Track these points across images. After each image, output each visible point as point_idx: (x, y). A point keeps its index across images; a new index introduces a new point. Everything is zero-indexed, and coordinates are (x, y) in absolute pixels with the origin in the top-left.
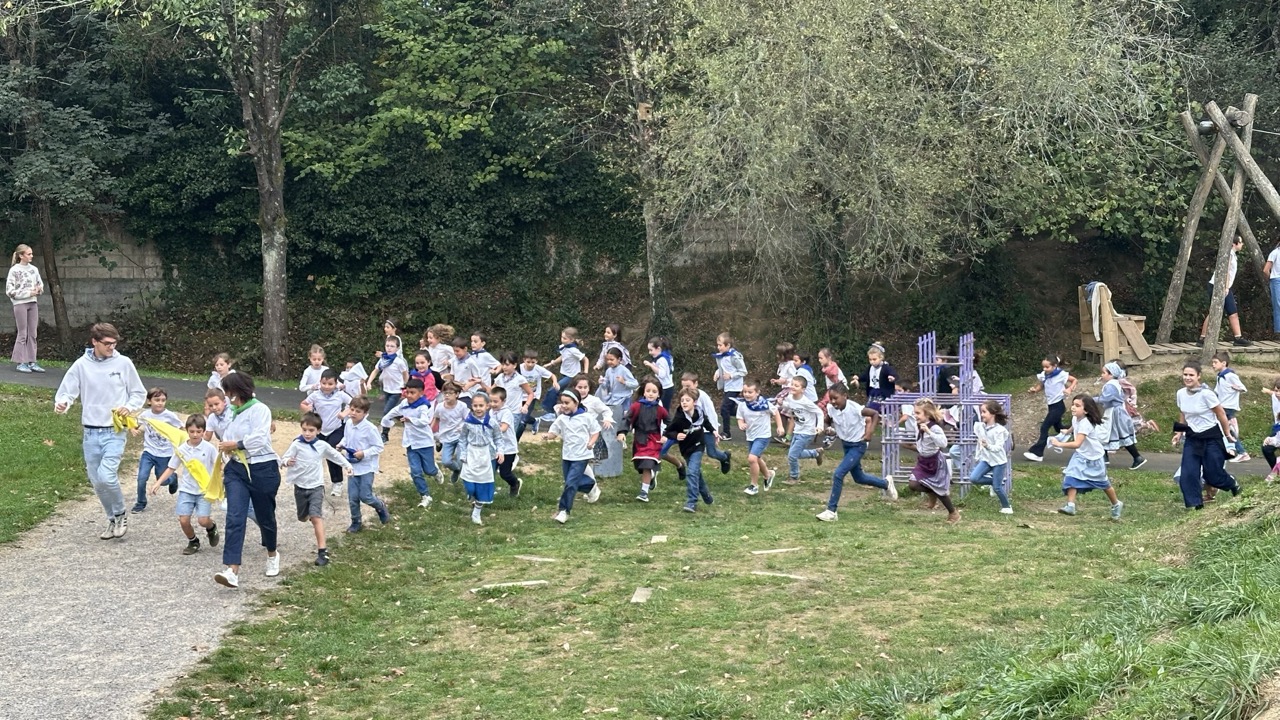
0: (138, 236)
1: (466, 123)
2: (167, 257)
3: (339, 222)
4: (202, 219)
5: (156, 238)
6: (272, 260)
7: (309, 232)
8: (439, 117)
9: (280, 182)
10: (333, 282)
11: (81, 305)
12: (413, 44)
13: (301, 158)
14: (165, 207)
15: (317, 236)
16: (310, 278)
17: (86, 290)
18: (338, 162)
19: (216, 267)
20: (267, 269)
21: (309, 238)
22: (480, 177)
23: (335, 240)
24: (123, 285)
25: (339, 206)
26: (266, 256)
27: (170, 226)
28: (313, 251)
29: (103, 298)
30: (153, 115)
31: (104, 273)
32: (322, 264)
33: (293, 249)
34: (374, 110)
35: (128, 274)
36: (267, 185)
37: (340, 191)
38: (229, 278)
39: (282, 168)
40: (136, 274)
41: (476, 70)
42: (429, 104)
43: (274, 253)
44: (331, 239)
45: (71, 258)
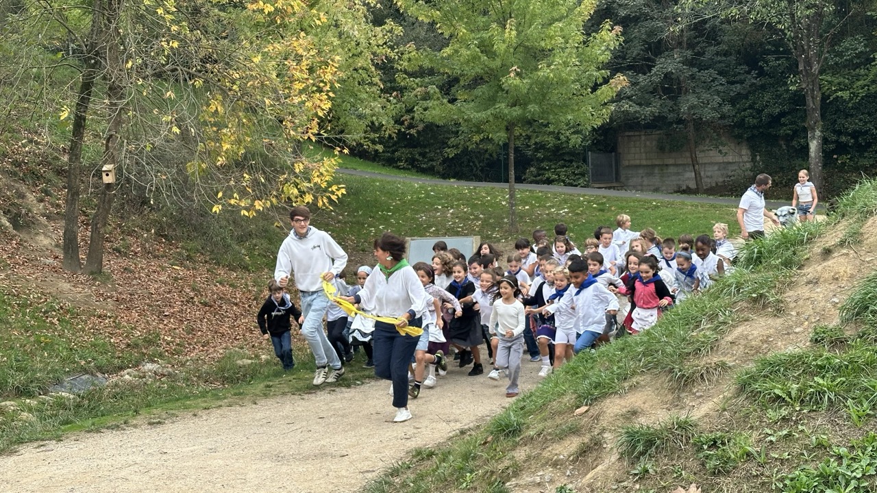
0: (738, 139)
2: (754, 149)
3: (852, 125)
4: (773, 128)
5: (748, 139)
6: (814, 146)
7: (834, 132)
9: (819, 102)
10: (848, 158)
11: (707, 177)
13: (830, 90)
14: (753, 122)
15: (839, 133)
16: (835, 156)
17: (710, 169)
18: (852, 90)
19: (781, 153)
20: (811, 150)
21: (834, 134)
23: (849, 135)
24: (729, 165)
25: (852, 116)
26: (811, 144)
27: (756, 132)
28: (836, 142)
29: (719, 173)
30: (748, 72)
31: (720, 159)
32: (841, 148)
33: (825, 141)
35: (733, 160)
36: (811, 105)
37: (852, 107)
38: (788, 159)
39: (820, 95)
40: (737, 159)
43: (815, 142)
44: (847, 134)
45: (703, 151)
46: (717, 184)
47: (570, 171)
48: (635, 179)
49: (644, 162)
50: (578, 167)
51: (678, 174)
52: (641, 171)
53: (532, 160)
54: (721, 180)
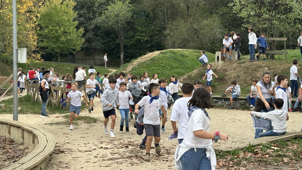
1: (146, 39)
3: (130, 51)
4: (112, 51)
6: (122, 56)
8: (143, 38)
9: (123, 46)
10: (129, 59)
11: (96, 62)
12: (140, 28)
14: (108, 49)
15: (127, 53)
16: (126, 59)
18: (130, 43)
22: (148, 46)
25: (130, 49)
28: (127, 55)
29: (99, 61)
30: (107, 38)
32: (128, 57)
33: (124, 55)
34: (135, 37)
36: (121, 46)
38: (116, 59)
39: (123, 44)
41: (148, 32)
42: (142, 36)
44: (129, 54)
45: (96, 56)
46: (99, 64)
47: (65, 59)
48: (78, 62)
49: (81, 58)
50: (66, 58)
51: (89, 61)
52: (80, 60)
53: (54, 56)
54: (100, 63)
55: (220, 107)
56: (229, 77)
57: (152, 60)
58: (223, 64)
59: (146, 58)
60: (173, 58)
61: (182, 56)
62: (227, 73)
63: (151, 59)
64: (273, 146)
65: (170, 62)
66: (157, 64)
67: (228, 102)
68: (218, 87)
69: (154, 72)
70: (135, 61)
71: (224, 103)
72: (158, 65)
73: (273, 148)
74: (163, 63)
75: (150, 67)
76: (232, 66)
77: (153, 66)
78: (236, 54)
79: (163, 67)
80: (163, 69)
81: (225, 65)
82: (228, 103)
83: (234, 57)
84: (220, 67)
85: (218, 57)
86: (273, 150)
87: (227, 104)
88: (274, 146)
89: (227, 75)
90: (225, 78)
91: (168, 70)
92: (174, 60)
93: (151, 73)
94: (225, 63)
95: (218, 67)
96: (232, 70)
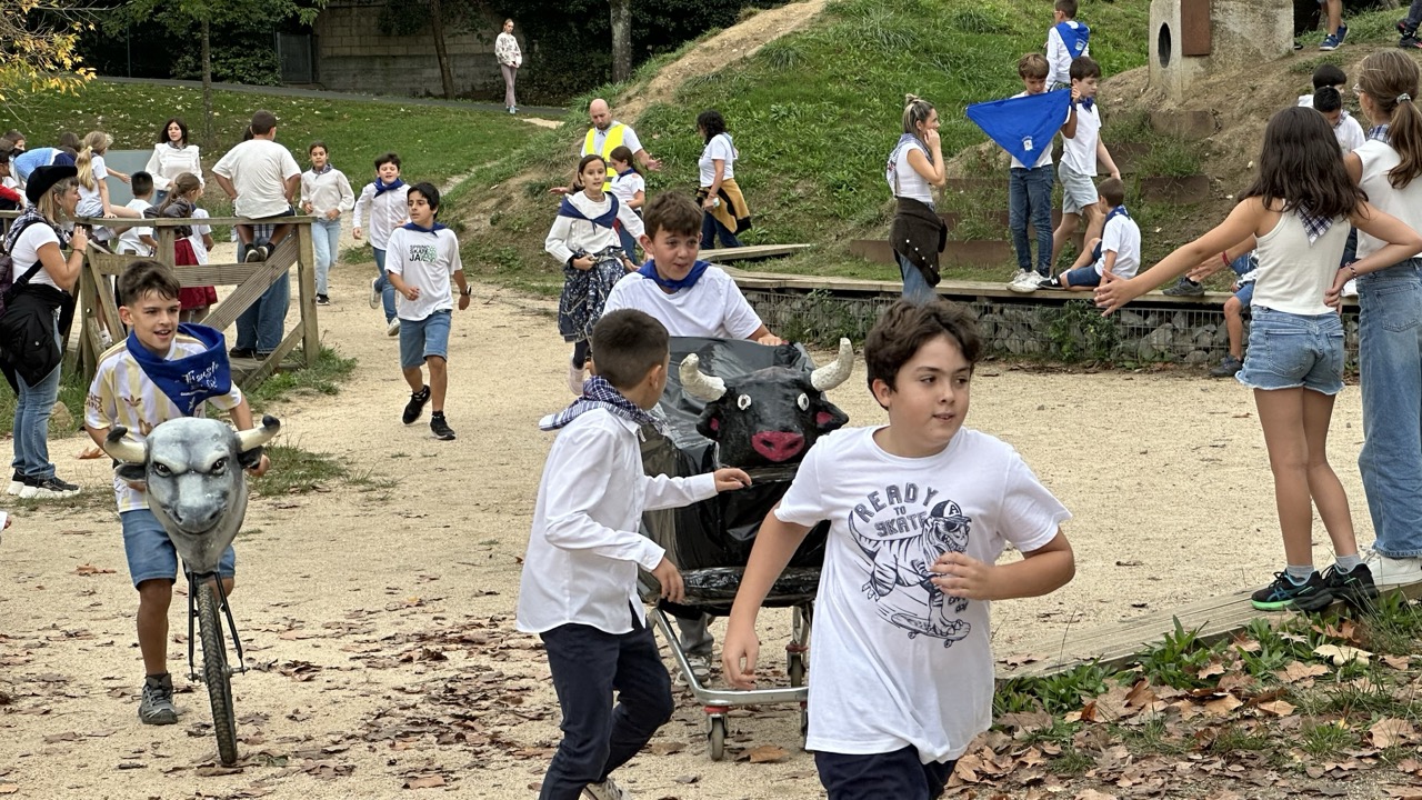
2: (529, 34)
6: (619, 30)
7: (648, 9)
11: (459, 76)
15: (654, 11)
16: (650, 47)
17: (463, 64)
19: (570, 41)
20: (615, 37)
21: (648, 13)
23: (669, 15)
26: (614, 27)
28: (651, 25)
29: (476, 70)
31: (478, 48)
32: (658, 35)
33: (635, 23)
38: (581, 51)
43: (620, 24)
44: (666, 14)
45: (454, 35)
46: (473, 88)
47: (251, 62)
48: (342, 79)
49: (357, 52)
50: (263, 57)
51: (412, 71)
52: (352, 66)
53: (186, 43)
54: (480, 81)
55: (1160, 365)
56: (1229, 162)
57: (775, 55)
58: (1195, 80)
59: (738, 44)
60: (909, 43)
61: (972, 28)
62: (1220, 140)
63: (763, 54)
64: (1330, 640)
65: (892, 67)
66: (805, 81)
67: (1213, 328)
68: (1158, 230)
69: (787, 137)
70: (665, 70)
71: (1188, 338)
72: (810, 90)
73: (1325, 650)
74: (844, 77)
75: (756, 104)
76: (1253, 89)
77: (778, 100)
78: (1282, 7)
79: (842, 102)
80: (845, 117)
81: (1210, 86)
82: (1214, 333)
83: (1272, 31)
84: (1179, 98)
85: (1165, 31)
86: (1322, 670)
87: (1206, 341)
88: (1337, 642)
89: (1219, 154)
90: (1208, 169)
91: (877, 124)
92: (914, 53)
93: (766, 143)
94: (1210, 74)
95: (1164, 96)
96: (1253, 117)
